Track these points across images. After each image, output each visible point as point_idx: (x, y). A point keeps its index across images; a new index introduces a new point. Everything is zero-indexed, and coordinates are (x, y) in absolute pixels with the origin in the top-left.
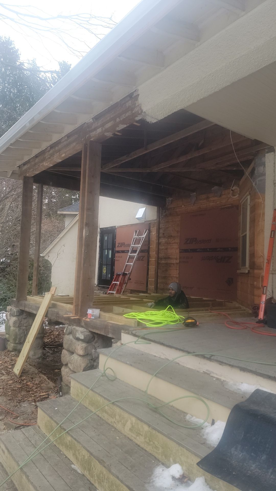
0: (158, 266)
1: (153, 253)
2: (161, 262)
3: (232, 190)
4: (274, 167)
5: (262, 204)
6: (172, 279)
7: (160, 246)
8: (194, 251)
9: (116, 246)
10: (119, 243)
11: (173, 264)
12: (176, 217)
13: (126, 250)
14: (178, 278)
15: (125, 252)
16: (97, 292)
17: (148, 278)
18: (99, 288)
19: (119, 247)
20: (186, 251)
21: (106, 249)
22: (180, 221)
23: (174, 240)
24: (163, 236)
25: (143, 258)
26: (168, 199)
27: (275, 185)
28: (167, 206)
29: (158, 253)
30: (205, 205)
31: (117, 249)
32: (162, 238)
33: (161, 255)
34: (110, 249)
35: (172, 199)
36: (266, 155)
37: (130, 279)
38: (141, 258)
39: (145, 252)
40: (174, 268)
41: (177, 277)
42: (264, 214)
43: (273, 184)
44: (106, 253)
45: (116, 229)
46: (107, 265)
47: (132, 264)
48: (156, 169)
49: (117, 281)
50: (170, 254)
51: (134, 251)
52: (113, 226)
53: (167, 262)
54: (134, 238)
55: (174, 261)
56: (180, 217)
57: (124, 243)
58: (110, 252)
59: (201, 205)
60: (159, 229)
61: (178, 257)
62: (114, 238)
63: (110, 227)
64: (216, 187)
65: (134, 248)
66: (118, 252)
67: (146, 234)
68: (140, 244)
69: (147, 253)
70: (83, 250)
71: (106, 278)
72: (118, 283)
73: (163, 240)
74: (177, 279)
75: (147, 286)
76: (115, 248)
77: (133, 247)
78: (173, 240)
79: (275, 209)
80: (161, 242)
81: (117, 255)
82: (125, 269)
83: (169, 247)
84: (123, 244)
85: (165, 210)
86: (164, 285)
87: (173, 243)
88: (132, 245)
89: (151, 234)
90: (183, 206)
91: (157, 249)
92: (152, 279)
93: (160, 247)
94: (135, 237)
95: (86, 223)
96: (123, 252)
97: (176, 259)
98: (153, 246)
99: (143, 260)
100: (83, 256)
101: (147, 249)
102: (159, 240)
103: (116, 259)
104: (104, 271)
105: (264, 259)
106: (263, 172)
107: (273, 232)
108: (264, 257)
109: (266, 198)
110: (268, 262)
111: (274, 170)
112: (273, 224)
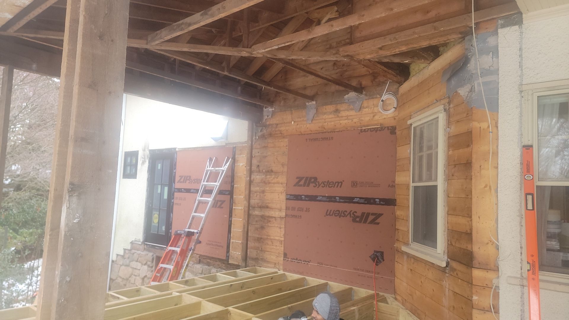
0: (248, 220)
1: (240, 197)
2: (254, 214)
3: (382, 101)
4: (521, 56)
5: (490, 132)
6: (273, 244)
7: (252, 186)
8: (312, 198)
9: (176, 181)
10: (181, 177)
11: (275, 217)
12: (280, 141)
13: (192, 189)
14: (283, 242)
15: (191, 191)
16: (142, 253)
17: (229, 237)
18: (145, 247)
19: (181, 182)
20: (297, 198)
21: (159, 184)
22: (287, 147)
23: (277, 178)
24: (258, 170)
25: (221, 204)
26: (267, 109)
27: (523, 94)
28: (264, 121)
29: (249, 198)
30: (333, 123)
31: (177, 185)
32: (256, 174)
33: (253, 202)
34: (165, 185)
35: (274, 109)
36: (500, 31)
37: (200, 242)
38: (219, 203)
39: (225, 194)
40: (276, 226)
41: (281, 241)
42: (496, 154)
43: (519, 92)
44: (159, 191)
45: (176, 152)
46: (161, 210)
47: (203, 215)
48: (260, 51)
49: (175, 247)
50: (268, 201)
51: (208, 192)
52: (172, 148)
53: (263, 213)
54: (207, 171)
55: (277, 214)
56: (286, 140)
57: (190, 177)
58: (166, 189)
59: (325, 122)
60: (251, 157)
61: (284, 207)
62: (173, 166)
63: (166, 149)
64: (352, 95)
65: (206, 188)
66: (180, 190)
67: (228, 164)
68: (218, 182)
69: (229, 196)
70: (57, 272)
71: (158, 232)
72: (178, 250)
73: (257, 177)
74: (281, 245)
75: (228, 251)
76: (175, 184)
77: (205, 185)
78: (274, 178)
79: (523, 144)
80: (253, 179)
81: (176, 195)
82: (191, 224)
83: (268, 189)
84: (188, 178)
85: (261, 128)
86: (258, 252)
87: (274, 183)
88: (204, 182)
89: (236, 164)
90: (293, 122)
91: (247, 192)
92: (237, 240)
93: (253, 189)
94: (209, 168)
95: (71, 184)
96: (188, 191)
97: (280, 210)
98: (241, 186)
99: (222, 208)
100: (56, 295)
101: (230, 190)
102: (250, 177)
103: (175, 201)
104: (155, 221)
105: (498, 249)
106: (491, 68)
107: (530, 198)
108: (498, 246)
109: (500, 121)
110: (531, 270)
111: (520, 62)
112: (525, 178)
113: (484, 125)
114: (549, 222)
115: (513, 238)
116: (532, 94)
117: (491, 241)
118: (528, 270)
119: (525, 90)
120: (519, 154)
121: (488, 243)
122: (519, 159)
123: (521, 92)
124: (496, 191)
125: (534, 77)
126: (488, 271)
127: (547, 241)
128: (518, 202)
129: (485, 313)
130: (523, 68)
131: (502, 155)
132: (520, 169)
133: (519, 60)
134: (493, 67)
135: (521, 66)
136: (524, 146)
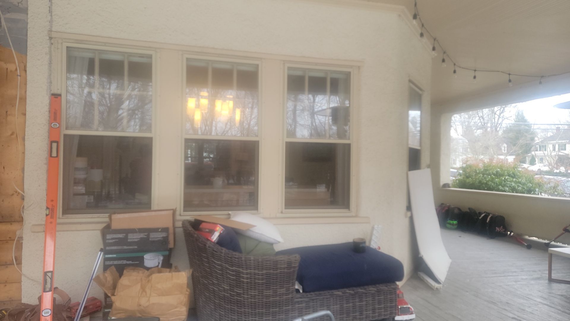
5: (18, 75)
27: (52, 41)
42: (23, 99)
43: (48, 38)
79: (52, 92)
105: (23, 199)
106: (19, 4)
107: (55, 145)
108: (24, 196)
109: (29, 65)
110: (50, 214)
111: (50, 7)
112: (52, 127)
113: (11, 67)
114: (77, 169)
115: (39, 186)
116: (62, 43)
117: (16, 192)
118: (47, 215)
119: (55, 38)
120: (48, 102)
121: (13, 195)
122: (48, 107)
123: (51, 38)
124: (24, 139)
125: (63, 26)
126: (12, 223)
127: (74, 186)
128: (46, 151)
129: (7, 267)
130: (53, 14)
131: (30, 101)
132: (48, 118)
133: (48, 4)
134: (22, 4)
135: (50, 11)
136: (53, 95)
